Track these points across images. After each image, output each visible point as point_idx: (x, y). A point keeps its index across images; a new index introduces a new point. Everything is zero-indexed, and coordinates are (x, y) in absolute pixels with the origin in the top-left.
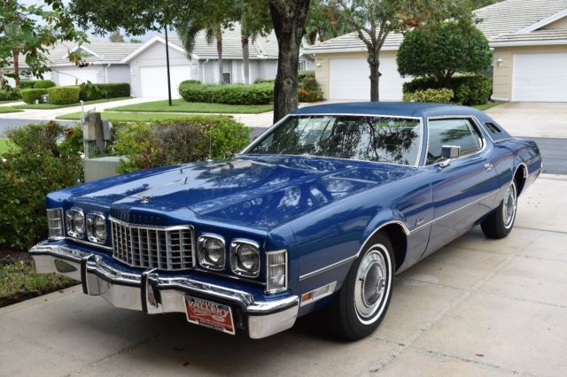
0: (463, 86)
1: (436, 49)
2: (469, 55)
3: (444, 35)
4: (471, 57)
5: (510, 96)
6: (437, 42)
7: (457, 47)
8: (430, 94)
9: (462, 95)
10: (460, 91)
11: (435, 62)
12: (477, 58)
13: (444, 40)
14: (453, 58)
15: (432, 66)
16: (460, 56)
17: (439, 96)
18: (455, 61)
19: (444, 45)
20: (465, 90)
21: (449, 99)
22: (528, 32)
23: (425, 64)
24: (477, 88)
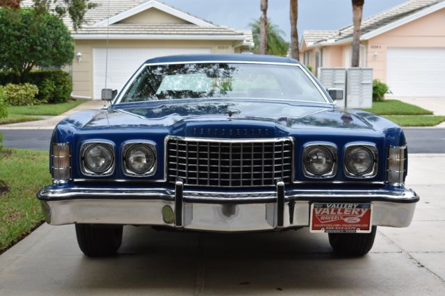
0: (48, 81)
1: (19, 38)
2: (56, 46)
3: (25, 23)
4: (57, 49)
5: (92, 95)
6: (19, 30)
7: (43, 36)
8: (11, 89)
9: (47, 91)
10: (44, 87)
11: (17, 52)
12: (63, 50)
13: (26, 28)
14: (39, 48)
15: (14, 57)
16: (46, 48)
17: (22, 92)
18: (40, 52)
19: (26, 33)
20: (50, 86)
21: (33, 96)
22: (106, 25)
23: (6, 54)
24: (61, 84)
